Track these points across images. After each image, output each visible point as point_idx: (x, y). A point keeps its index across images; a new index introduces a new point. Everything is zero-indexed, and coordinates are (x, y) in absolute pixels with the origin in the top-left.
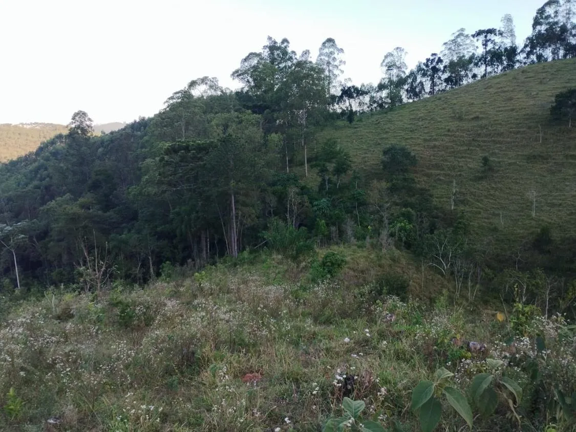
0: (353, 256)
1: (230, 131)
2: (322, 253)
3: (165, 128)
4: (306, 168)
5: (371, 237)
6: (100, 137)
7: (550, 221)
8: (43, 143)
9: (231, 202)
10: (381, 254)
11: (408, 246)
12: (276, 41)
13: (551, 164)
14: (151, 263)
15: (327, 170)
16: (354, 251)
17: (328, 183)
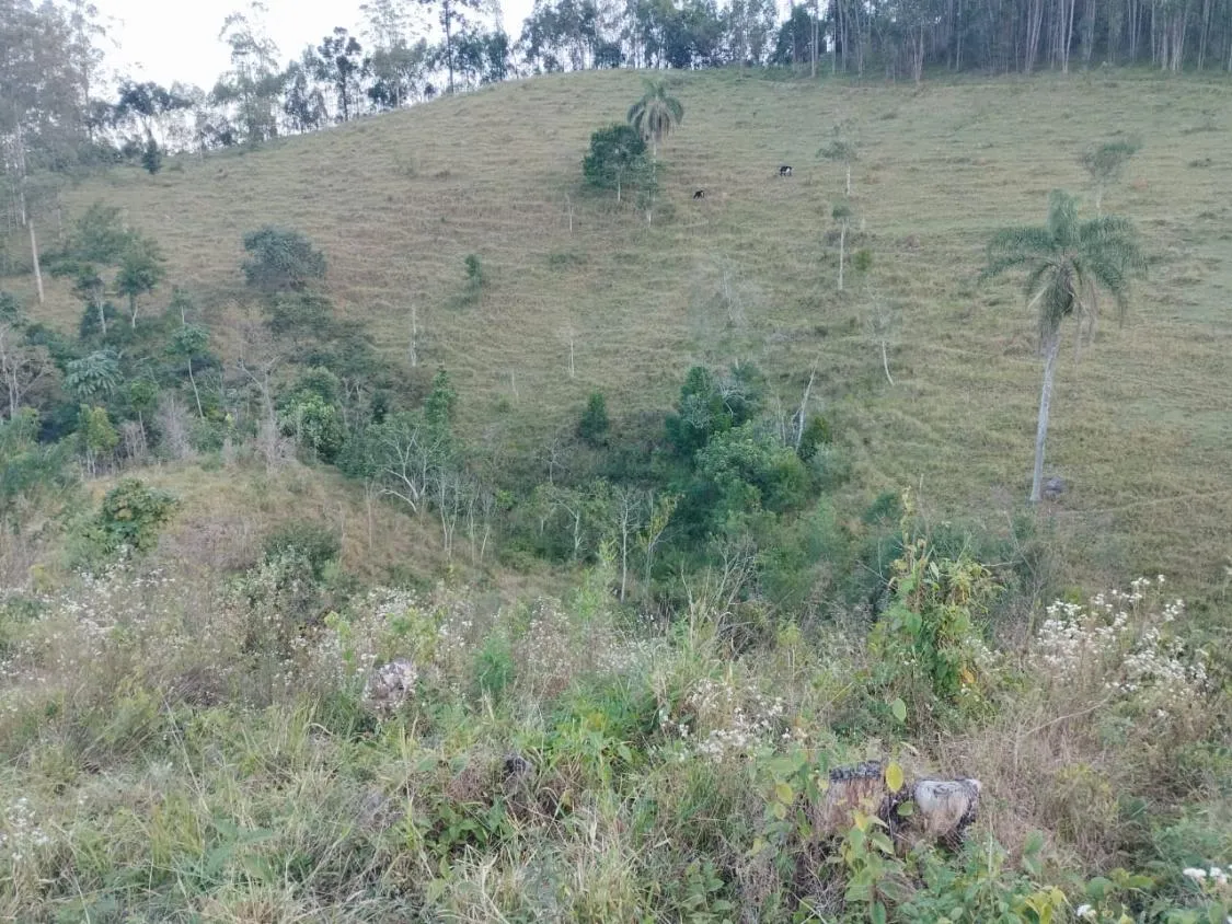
0: (191, 492)
4: (39, 281)
5: (235, 441)
7: (602, 384)
10: (265, 480)
11: (328, 454)
13: (591, 274)
15: (98, 282)
16: (195, 479)
17: (106, 317)
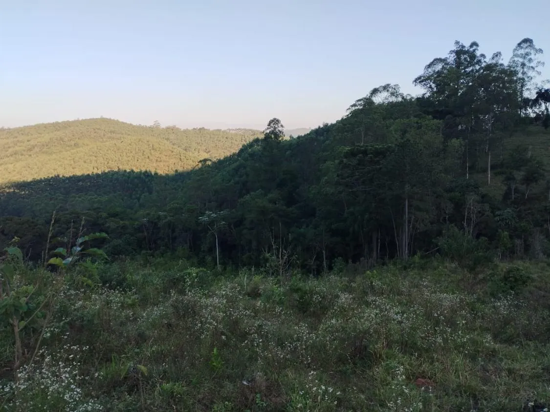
1: (408, 135)
2: (504, 266)
3: (346, 133)
4: (489, 175)
6: (289, 141)
8: (244, 146)
9: (405, 205)
12: (464, 45)
14: (324, 257)
15: (514, 179)
16: (543, 269)
17: (515, 193)
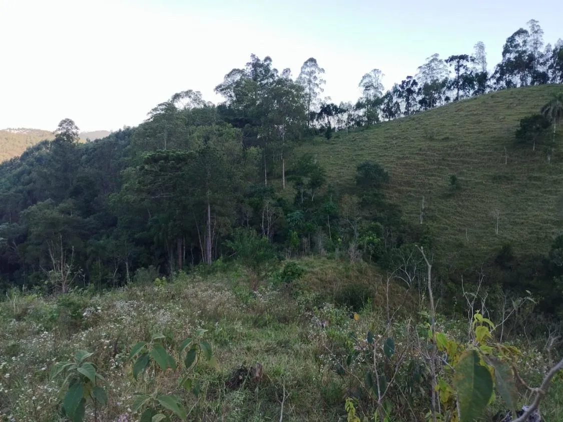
0: (322, 267)
1: (210, 142)
3: (148, 138)
4: (284, 181)
5: (340, 250)
6: (85, 145)
7: (512, 238)
8: (29, 149)
9: (207, 211)
10: (349, 266)
11: (376, 258)
12: (259, 58)
13: (514, 185)
14: (127, 269)
15: (302, 184)
16: (324, 262)
17: (303, 196)
